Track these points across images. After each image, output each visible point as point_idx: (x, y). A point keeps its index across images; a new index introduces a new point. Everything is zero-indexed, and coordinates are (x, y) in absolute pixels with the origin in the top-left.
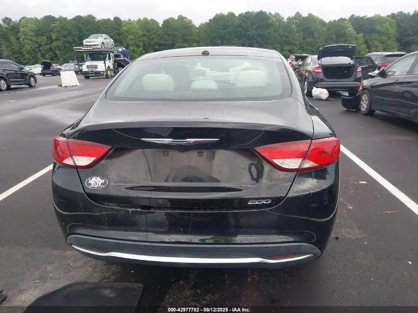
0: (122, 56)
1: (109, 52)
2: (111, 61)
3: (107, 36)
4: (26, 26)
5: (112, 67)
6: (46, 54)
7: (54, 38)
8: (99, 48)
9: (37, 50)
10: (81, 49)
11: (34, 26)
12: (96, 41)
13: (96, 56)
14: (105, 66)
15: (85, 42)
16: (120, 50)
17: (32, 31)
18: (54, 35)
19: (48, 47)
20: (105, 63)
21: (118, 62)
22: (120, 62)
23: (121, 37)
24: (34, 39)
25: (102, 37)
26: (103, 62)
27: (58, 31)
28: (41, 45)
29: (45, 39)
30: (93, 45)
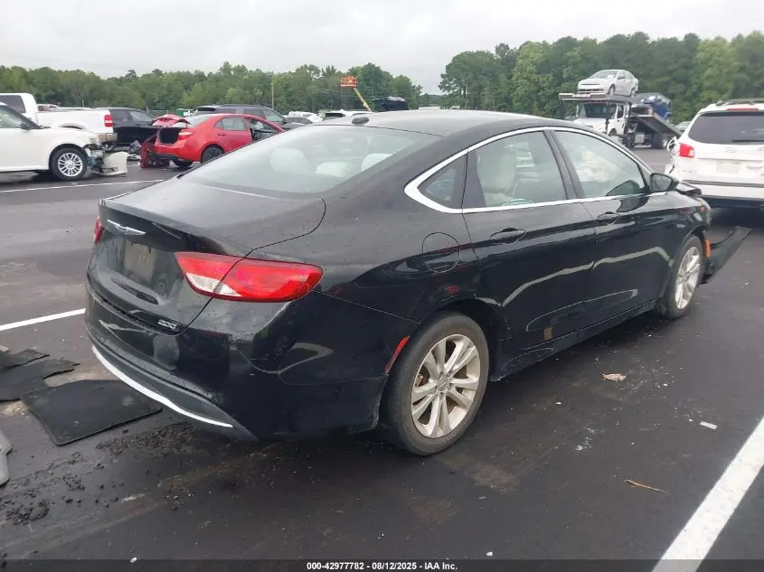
0: (651, 111)
1: (622, 103)
2: (622, 119)
3: (627, 73)
4: (527, 56)
5: (620, 131)
6: (545, 104)
7: (565, 75)
8: (603, 96)
9: (533, 96)
10: (570, 97)
11: (537, 56)
12: (601, 82)
13: (597, 110)
14: (606, 128)
15: (581, 85)
16: (652, 98)
17: (534, 63)
18: (568, 71)
19: (553, 91)
20: (607, 123)
21: (640, 123)
22: (644, 121)
23: (691, 72)
24: (535, 76)
25: (615, 74)
26: (604, 120)
27: (575, 64)
28: (543, 89)
29: (551, 78)
30: (595, 90)
